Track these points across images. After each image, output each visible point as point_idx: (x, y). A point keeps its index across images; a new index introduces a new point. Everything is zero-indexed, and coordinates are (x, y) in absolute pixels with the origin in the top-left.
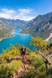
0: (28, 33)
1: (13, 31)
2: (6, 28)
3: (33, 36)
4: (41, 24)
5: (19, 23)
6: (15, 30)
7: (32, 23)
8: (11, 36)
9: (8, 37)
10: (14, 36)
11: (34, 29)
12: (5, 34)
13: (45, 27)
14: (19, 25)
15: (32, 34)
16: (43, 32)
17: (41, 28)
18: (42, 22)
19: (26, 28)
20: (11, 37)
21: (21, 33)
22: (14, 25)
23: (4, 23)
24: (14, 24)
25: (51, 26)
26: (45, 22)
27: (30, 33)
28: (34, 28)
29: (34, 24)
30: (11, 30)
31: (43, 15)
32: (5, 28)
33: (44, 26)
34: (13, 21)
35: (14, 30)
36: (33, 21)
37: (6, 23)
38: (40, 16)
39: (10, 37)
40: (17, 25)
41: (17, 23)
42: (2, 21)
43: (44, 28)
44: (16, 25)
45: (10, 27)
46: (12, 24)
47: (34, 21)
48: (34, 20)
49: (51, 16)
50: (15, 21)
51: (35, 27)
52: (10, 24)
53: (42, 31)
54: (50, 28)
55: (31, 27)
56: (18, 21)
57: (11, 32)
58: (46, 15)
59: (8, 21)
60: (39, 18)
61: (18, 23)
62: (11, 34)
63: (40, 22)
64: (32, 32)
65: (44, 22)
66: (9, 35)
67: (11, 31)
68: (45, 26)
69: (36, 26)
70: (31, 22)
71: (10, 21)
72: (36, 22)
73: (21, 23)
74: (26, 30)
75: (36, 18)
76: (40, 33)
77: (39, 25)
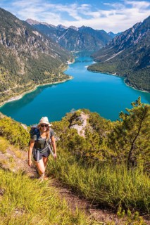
0: (114, 72)
1: (69, 63)
2: (49, 53)
3: (127, 81)
5: (90, 38)
6: (74, 61)
7: (131, 38)
8: (61, 79)
9: (55, 80)
10: (71, 78)
11: (136, 59)
12: (46, 73)
14: (88, 45)
15: (126, 76)
19: (110, 54)
20: (63, 81)
21: (92, 71)
22: (72, 45)
23: (45, 40)
24: (72, 42)
27: (119, 71)
28: (134, 55)
29: (135, 42)
30: (64, 59)
32: (47, 53)
34: (71, 31)
35: (71, 61)
36: (133, 31)
37: (51, 40)
39: (59, 82)
40: (83, 47)
41: (83, 41)
42: (40, 32)
44: (78, 47)
45: (62, 51)
46: (66, 41)
47: (137, 32)
48: (139, 27)
50: (78, 32)
51: (138, 52)
52: (62, 43)
55: (124, 53)
56: (86, 31)
57: (63, 66)
59: (58, 31)
61: (87, 41)
62: (62, 73)
64: (128, 70)
66: (56, 75)
67: (65, 64)
69: (142, 50)
70: (125, 37)
71: (62, 34)
72: (144, 35)
73: (94, 38)
74: (108, 62)
75: (145, 21)
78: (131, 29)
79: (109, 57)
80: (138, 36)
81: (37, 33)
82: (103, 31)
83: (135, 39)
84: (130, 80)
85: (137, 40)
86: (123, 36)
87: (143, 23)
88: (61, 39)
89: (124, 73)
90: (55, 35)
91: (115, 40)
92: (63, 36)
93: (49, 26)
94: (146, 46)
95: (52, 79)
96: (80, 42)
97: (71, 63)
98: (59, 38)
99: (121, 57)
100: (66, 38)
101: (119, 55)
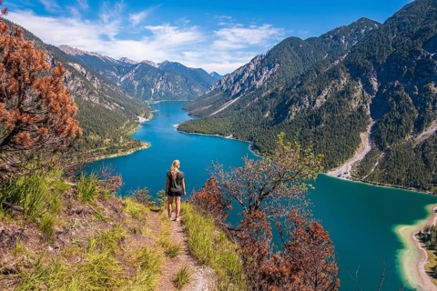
0: (227, 133)
1: (142, 119)
2: (101, 101)
3: (255, 147)
4: (301, 84)
5: (179, 80)
6: (151, 116)
7: (250, 79)
8: (125, 149)
9: (112, 150)
10: (145, 146)
11: (264, 111)
13: (322, 97)
14: (176, 90)
15: (251, 139)
16: (318, 123)
17: (300, 104)
18: (308, 73)
19: (217, 104)
20: (129, 153)
21: (188, 132)
22: (148, 91)
23: (93, 78)
24: (147, 86)
25: (358, 94)
26: (324, 70)
27: (237, 129)
28: (260, 102)
29: (259, 84)
30: (132, 113)
31: (310, 40)
32: (95, 100)
33: (320, 93)
34: (145, 68)
35: (146, 117)
36: (252, 67)
37: (103, 80)
38: (292, 42)
39: (120, 154)
40: (167, 93)
41: (167, 83)
43: (318, 103)
44: (158, 94)
45: (127, 100)
46: (136, 84)
47: (259, 70)
48: (262, 61)
49: (351, 42)
50: (158, 70)
51: (266, 98)
52: (128, 87)
53: (311, 117)
54: (354, 105)
55: (243, 102)
56: (171, 70)
57: (128, 125)
58: (323, 36)
59: (119, 67)
60: (289, 55)
61: (174, 83)
62: (127, 138)
63: (291, 75)
64: (252, 129)
65: (318, 73)
66: (115, 141)
67: (132, 122)
68: (325, 93)
69: (272, 95)
70: (241, 77)
72: (271, 72)
73: (187, 79)
75: (269, 53)
76: (298, 133)
77: (290, 89)
78: (248, 65)
79: (216, 109)
80: (262, 74)
81: (77, 67)
82: (201, 69)
83: (258, 80)
84: (257, 144)
85: (261, 81)
86: (237, 76)
87: (267, 57)
88: (126, 80)
89: (248, 134)
90: (113, 73)
91: (223, 82)
92: (131, 75)
93: (104, 58)
94: (277, 90)
95: (104, 148)
96: (162, 86)
97: (144, 120)
98: (123, 79)
99: (237, 107)
100: (136, 78)
101: (233, 105)
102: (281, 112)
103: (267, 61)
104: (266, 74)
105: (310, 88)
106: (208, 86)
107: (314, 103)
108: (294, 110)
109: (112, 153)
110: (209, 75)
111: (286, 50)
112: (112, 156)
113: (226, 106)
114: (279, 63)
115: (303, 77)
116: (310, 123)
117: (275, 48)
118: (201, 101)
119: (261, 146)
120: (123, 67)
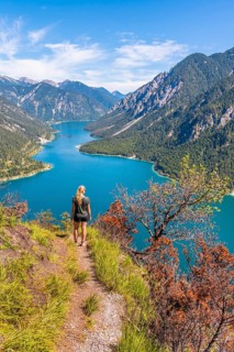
0: (130, 153)
1: (43, 141)
3: (158, 168)
4: (206, 103)
5: (80, 100)
6: (53, 137)
7: (153, 98)
8: (27, 170)
9: (14, 172)
10: (48, 167)
11: (167, 131)
13: (227, 115)
14: (78, 110)
15: (154, 159)
16: (222, 142)
17: (205, 123)
18: (212, 91)
19: (119, 124)
20: (31, 175)
21: (90, 152)
22: (49, 111)
24: (48, 106)
26: (229, 87)
27: (140, 150)
28: (164, 122)
29: (163, 102)
30: (33, 134)
31: (214, 56)
33: (224, 111)
34: (45, 88)
35: (48, 138)
36: (155, 85)
38: (196, 58)
39: (22, 176)
40: (68, 114)
41: (68, 103)
43: (223, 122)
44: (59, 114)
45: (28, 121)
46: (37, 104)
47: (162, 88)
50: (59, 90)
51: (169, 117)
52: (28, 107)
53: (215, 136)
55: (146, 121)
56: (72, 89)
57: (29, 147)
58: (228, 52)
59: (18, 87)
60: (193, 72)
61: (75, 103)
62: (29, 159)
63: (195, 93)
64: (156, 149)
65: (223, 91)
66: (17, 163)
67: (34, 143)
68: (230, 111)
69: (175, 114)
70: (143, 95)
71: (28, 92)
72: (174, 91)
73: (88, 99)
74: (117, 137)
75: (173, 71)
76: (202, 153)
77: (194, 107)
78: (151, 84)
79: (118, 129)
80: (165, 92)
82: (102, 88)
83: (161, 98)
84: (160, 164)
85: (164, 100)
86: (140, 96)
87: (170, 74)
88: (26, 100)
89: (151, 154)
90: (13, 94)
91: (125, 101)
92: (31, 95)
93: (3, 78)
94: (180, 109)
95: (6, 170)
96: (63, 106)
97: (46, 141)
98: (23, 100)
99: (140, 127)
100: (37, 99)
101: (136, 125)
102: (185, 131)
103: (170, 79)
104: (169, 92)
105: (215, 106)
106: (111, 106)
107: (219, 121)
108: (198, 129)
109: (14, 175)
110: (111, 95)
111: (190, 67)
112: (15, 178)
113: (128, 126)
114: (182, 80)
115: (207, 95)
116: (214, 142)
117: (179, 65)
118: (103, 121)
119: (164, 166)
120: (23, 87)
